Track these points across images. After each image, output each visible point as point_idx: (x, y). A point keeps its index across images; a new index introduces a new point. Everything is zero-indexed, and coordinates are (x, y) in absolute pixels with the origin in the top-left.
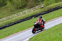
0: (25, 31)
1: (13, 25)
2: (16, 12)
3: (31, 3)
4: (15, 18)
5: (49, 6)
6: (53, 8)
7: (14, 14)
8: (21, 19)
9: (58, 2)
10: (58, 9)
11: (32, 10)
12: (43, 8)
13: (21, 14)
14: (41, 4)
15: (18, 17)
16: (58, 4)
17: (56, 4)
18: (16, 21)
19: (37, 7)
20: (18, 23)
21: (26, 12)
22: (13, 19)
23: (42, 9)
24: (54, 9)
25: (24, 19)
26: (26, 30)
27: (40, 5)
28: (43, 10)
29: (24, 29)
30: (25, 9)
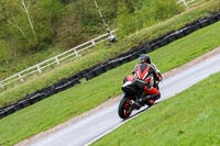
0: (57, 130)
1: (13, 111)
2: (19, 65)
3: (70, 29)
4: (17, 87)
5: (137, 33)
6: (151, 38)
7: (14, 71)
8: (40, 88)
9: (167, 18)
10: (168, 41)
11: (76, 52)
12: (114, 41)
13: (39, 70)
14: (108, 29)
15: (27, 83)
16: (167, 22)
17: (160, 24)
18: (25, 95)
19: (93, 41)
20: (31, 102)
21: (57, 61)
22: (10, 90)
23: (114, 46)
24: (155, 41)
25: (49, 88)
26: (58, 126)
27: (104, 31)
28: (115, 48)
29: (53, 124)
30: (50, 50)
